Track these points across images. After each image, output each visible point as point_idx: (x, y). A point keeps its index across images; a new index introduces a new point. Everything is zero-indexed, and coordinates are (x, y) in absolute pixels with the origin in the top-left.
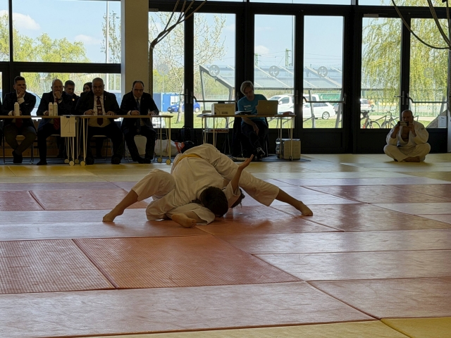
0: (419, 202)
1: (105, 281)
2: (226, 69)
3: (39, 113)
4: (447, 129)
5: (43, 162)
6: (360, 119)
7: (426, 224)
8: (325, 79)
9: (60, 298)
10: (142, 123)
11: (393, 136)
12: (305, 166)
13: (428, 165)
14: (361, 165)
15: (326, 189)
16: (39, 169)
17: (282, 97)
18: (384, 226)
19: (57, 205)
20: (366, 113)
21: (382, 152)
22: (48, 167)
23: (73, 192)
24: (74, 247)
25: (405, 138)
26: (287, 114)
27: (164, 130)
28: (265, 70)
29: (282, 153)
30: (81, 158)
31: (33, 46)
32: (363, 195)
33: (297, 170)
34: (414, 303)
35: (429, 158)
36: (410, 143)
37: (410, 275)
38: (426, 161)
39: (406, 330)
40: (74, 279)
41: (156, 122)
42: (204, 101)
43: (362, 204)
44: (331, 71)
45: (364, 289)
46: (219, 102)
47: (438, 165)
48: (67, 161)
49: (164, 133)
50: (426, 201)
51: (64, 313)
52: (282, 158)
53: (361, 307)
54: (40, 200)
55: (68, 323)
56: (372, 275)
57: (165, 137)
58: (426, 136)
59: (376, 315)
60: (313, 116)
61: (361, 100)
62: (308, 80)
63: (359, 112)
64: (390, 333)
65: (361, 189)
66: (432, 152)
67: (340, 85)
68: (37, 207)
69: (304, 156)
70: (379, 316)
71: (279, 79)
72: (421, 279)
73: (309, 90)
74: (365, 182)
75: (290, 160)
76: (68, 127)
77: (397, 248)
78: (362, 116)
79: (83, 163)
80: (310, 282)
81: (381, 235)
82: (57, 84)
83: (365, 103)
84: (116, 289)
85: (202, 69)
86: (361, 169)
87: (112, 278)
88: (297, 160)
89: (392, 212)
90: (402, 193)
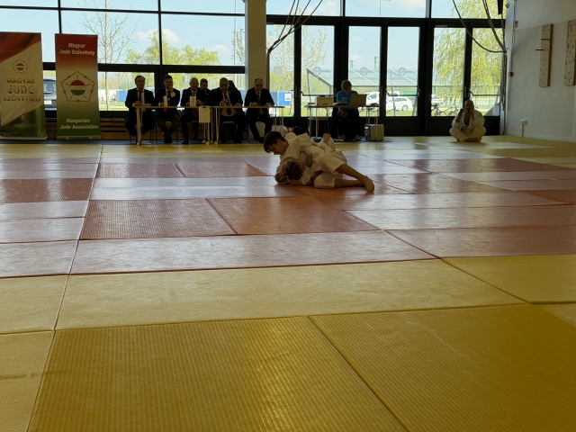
0: (475, 171)
1: (230, 230)
2: (327, 71)
3: (182, 106)
4: (499, 117)
5: (186, 143)
6: (430, 111)
7: (480, 188)
8: (404, 79)
9: (194, 241)
10: (261, 112)
11: (457, 121)
12: (387, 145)
13: (483, 144)
14: (431, 145)
15: (403, 163)
16: (183, 148)
17: (371, 93)
18: (447, 189)
19: (196, 174)
20: (436, 106)
21: (449, 135)
22: (189, 146)
23: (208, 165)
24: (207, 204)
25: (467, 123)
26: (373, 105)
27: (279, 118)
28: (357, 71)
29: (370, 136)
30: (215, 140)
31: (180, 55)
32: (432, 166)
33: (382, 149)
34: (468, 247)
35: (485, 139)
36: (470, 127)
37: (465, 226)
38: (482, 141)
39: (460, 266)
40: (205, 227)
41: (272, 112)
42: (310, 96)
43: (431, 173)
44: (410, 72)
45: (430, 237)
46: (321, 96)
47: (492, 145)
48: (204, 141)
49: (278, 120)
50: (481, 171)
51: (197, 252)
52: (369, 140)
53: (426, 249)
54: (183, 170)
55: (200, 260)
56: (436, 225)
57: (278, 124)
58: (483, 121)
59: (437, 255)
60: (395, 108)
61: (433, 96)
62: (391, 79)
63: (430, 105)
64: (448, 269)
65: (431, 162)
66: (486, 134)
67: (416, 83)
68: (181, 175)
69: (386, 138)
70: (440, 255)
71: (369, 78)
72: (475, 229)
73: (392, 87)
74: (433, 157)
75: (375, 141)
76: (205, 115)
77: (456, 206)
78: (432, 108)
79: (216, 143)
80: (386, 231)
81: (445, 196)
82: (194, 81)
83: (436, 98)
84: (237, 235)
85: (308, 72)
86: (431, 148)
87: (235, 227)
88: (381, 141)
89: (454, 179)
90: (462, 166)
